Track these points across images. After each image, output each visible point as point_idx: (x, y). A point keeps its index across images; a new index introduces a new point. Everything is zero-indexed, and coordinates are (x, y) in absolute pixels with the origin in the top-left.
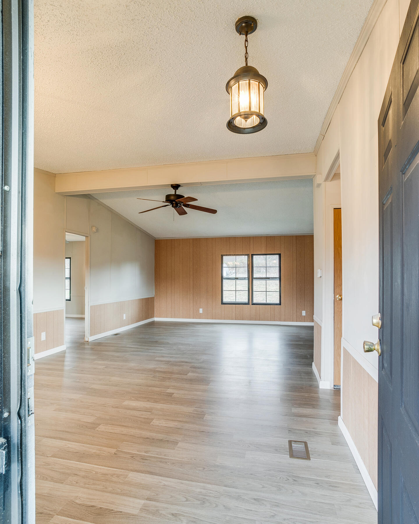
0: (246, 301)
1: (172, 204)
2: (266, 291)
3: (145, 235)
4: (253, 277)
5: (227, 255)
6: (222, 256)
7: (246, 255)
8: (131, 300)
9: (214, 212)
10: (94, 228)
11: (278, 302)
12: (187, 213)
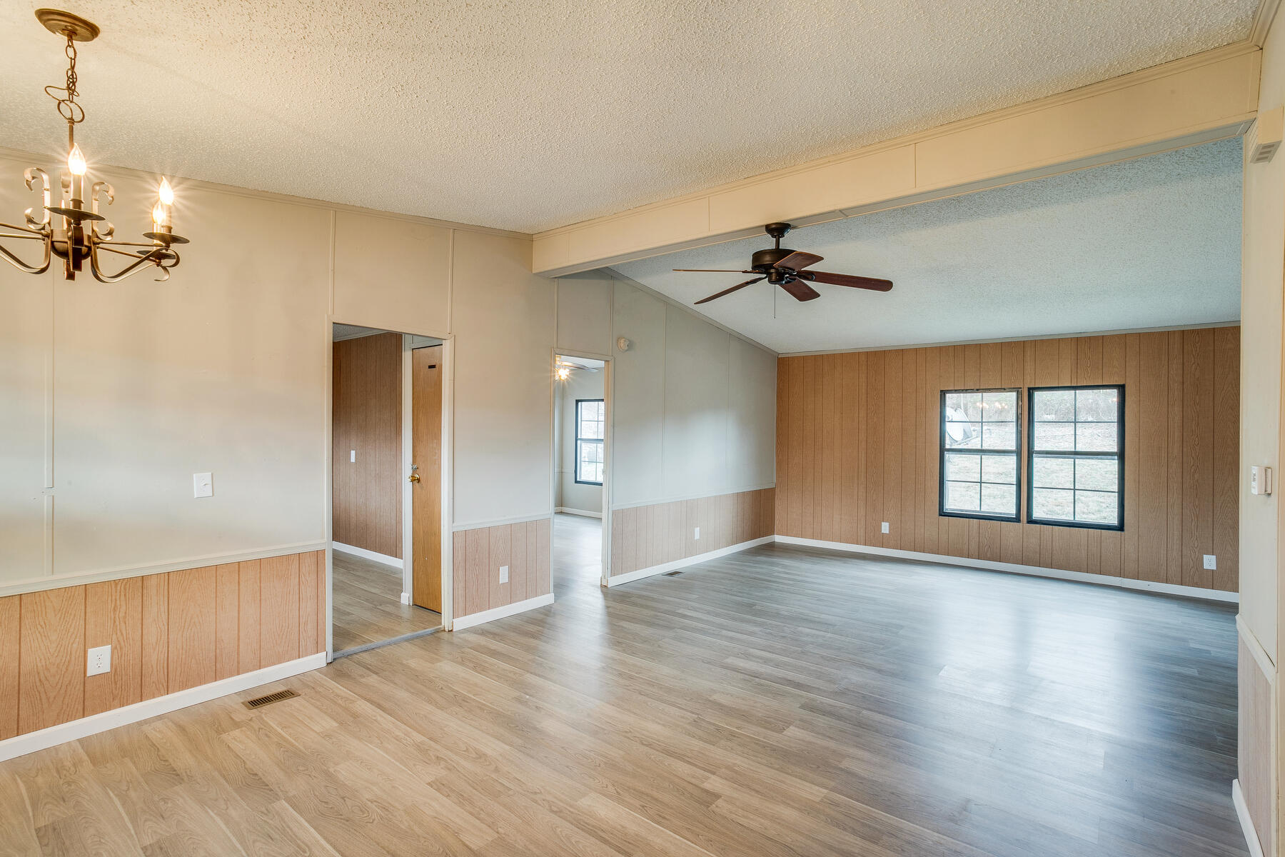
0: (1011, 510)
1: (769, 275)
2: (1074, 489)
3: (753, 349)
4: (1033, 448)
5: (956, 390)
6: (943, 393)
7: (1011, 390)
8: (715, 497)
9: (885, 285)
10: (622, 341)
11: (1114, 521)
12: (819, 296)
